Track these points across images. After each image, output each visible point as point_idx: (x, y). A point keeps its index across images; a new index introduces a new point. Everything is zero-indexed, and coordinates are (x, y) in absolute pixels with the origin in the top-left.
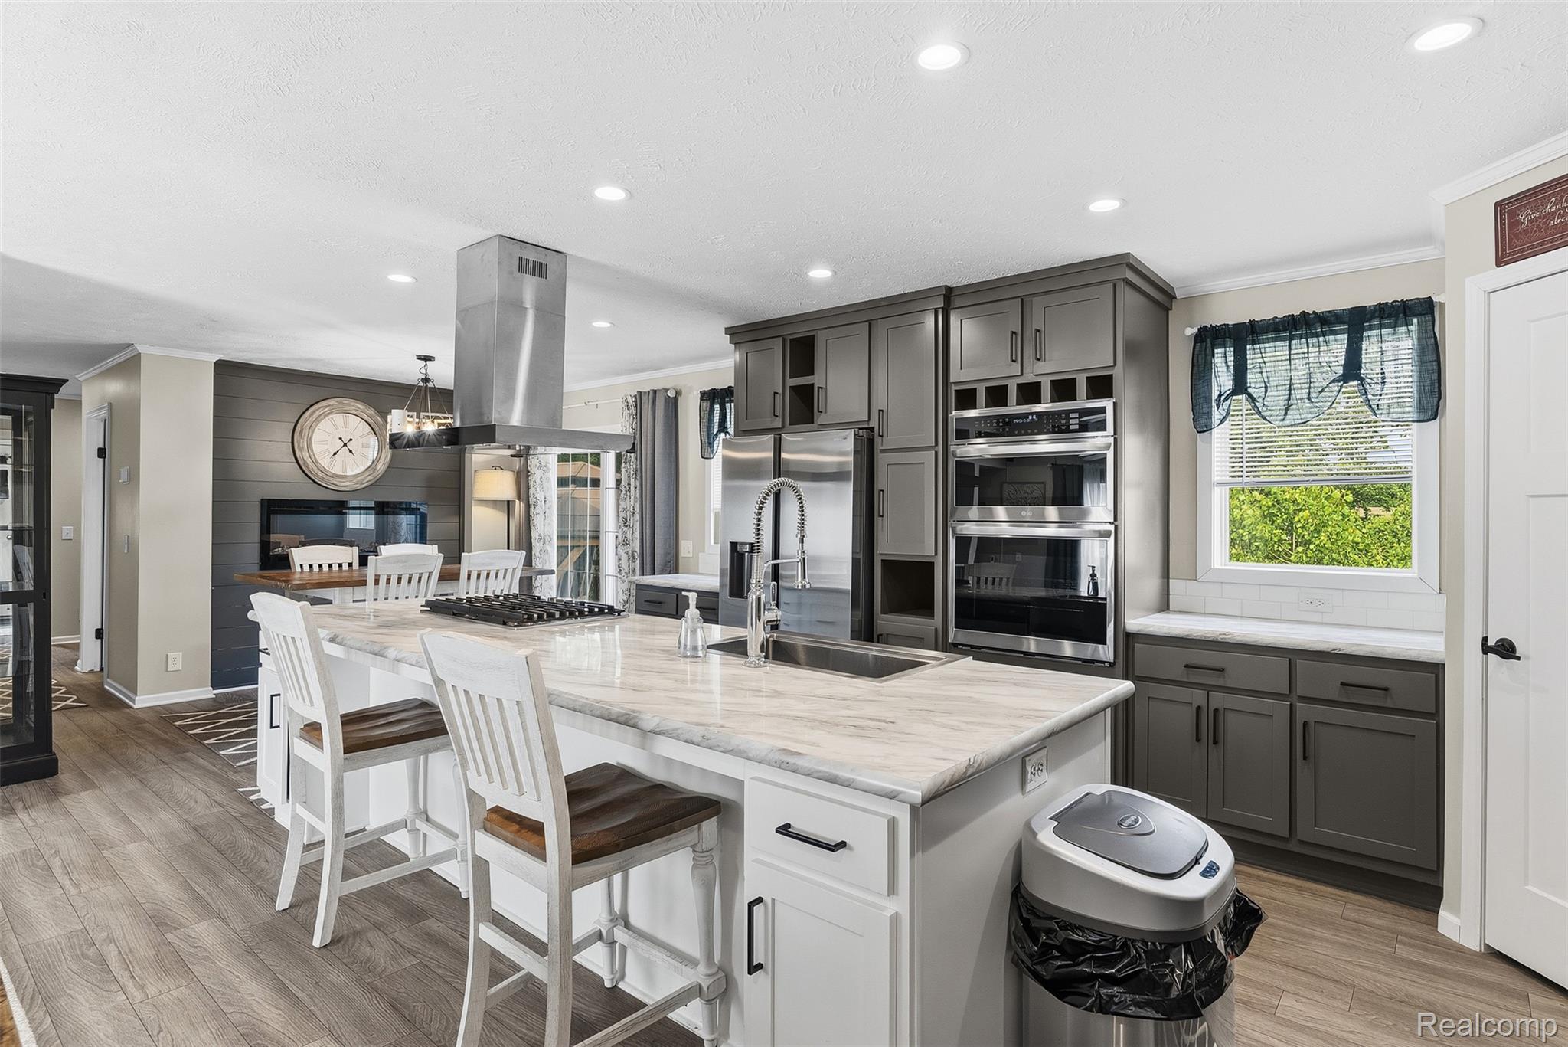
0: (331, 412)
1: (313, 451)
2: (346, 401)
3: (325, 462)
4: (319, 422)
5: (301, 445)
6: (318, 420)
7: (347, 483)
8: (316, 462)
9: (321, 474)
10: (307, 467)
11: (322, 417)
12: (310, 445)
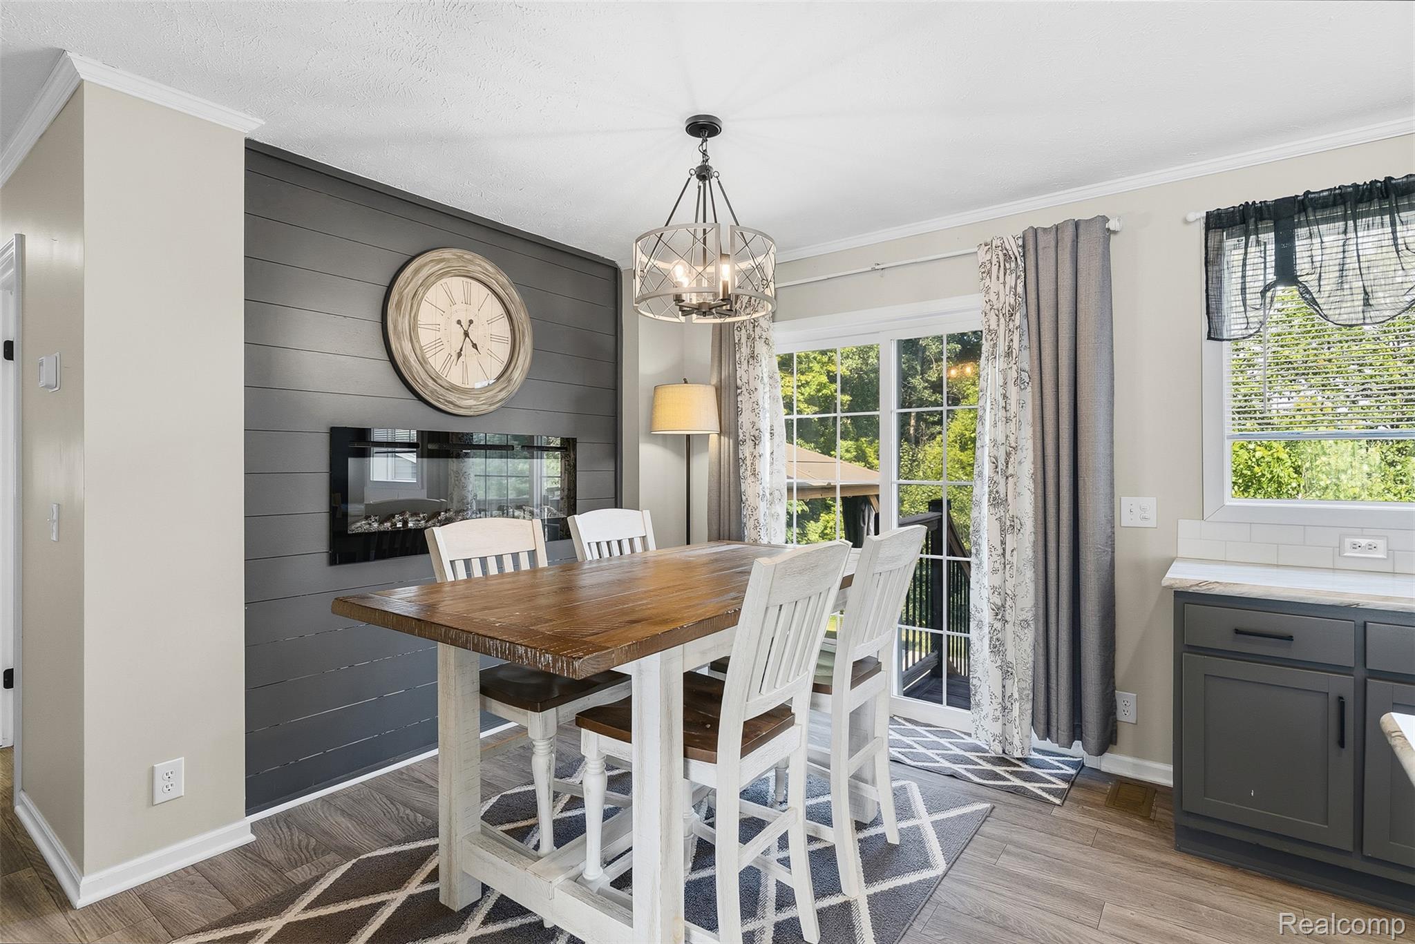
0: (448, 272)
1: (418, 341)
2: (468, 256)
3: (436, 362)
4: (428, 288)
5: (400, 328)
6: (426, 284)
7: (471, 402)
8: (423, 362)
9: (430, 383)
10: (410, 369)
11: (433, 278)
12: (413, 328)
